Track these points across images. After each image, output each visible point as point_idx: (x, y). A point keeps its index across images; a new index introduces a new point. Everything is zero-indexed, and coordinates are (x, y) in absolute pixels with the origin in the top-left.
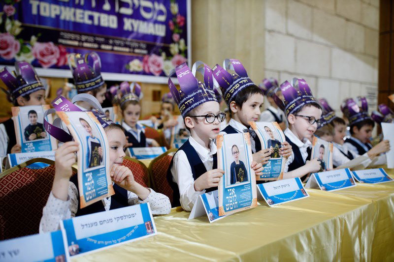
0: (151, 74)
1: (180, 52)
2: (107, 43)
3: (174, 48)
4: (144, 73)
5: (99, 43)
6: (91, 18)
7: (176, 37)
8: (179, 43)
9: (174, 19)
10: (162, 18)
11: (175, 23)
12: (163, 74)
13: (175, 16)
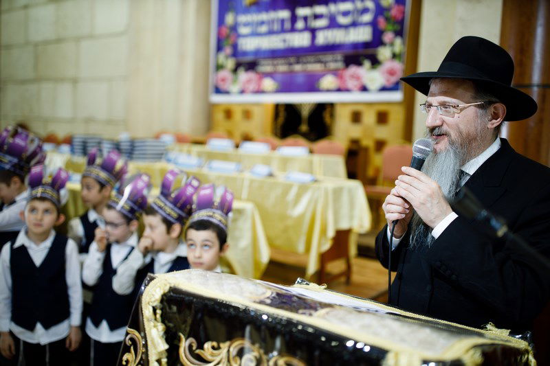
0: (347, 90)
1: (394, 56)
2: (298, 63)
3: (384, 53)
4: (339, 90)
5: (290, 64)
6: (284, 41)
7: (388, 37)
8: (392, 44)
9: (386, 14)
10: (367, 18)
11: (387, 19)
12: (364, 89)
13: (388, 9)
